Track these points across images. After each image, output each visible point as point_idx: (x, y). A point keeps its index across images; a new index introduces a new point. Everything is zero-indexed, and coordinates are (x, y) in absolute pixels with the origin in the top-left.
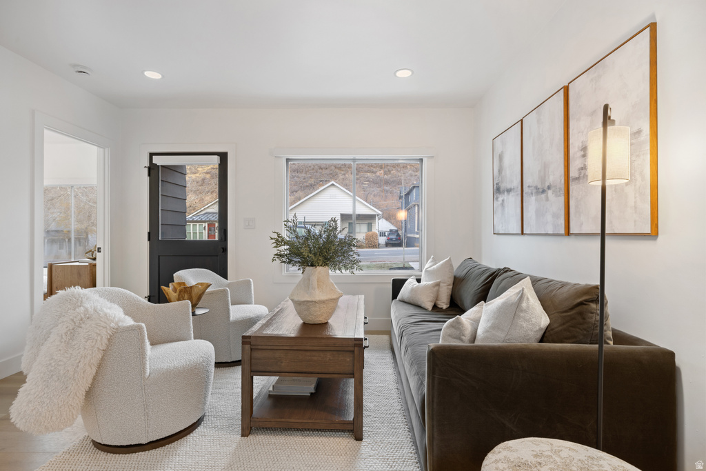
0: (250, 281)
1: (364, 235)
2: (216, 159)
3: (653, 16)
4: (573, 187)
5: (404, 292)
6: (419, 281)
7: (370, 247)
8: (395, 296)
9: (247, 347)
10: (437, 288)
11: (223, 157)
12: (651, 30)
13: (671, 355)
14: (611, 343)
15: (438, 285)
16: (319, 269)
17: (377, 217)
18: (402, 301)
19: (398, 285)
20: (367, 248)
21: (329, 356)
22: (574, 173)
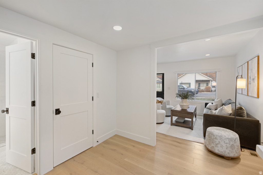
0: (169, 101)
1: (205, 87)
2: (162, 75)
3: (259, 54)
4: (249, 85)
5: (208, 106)
6: (212, 104)
7: (207, 92)
8: (205, 107)
9: (172, 111)
10: (216, 106)
11: (163, 74)
12: (258, 57)
13: (258, 121)
14: (246, 117)
15: (217, 105)
16: (185, 99)
17: (210, 81)
18: (207, 108)
19: (206, 104)
20: (206, 92)
21: (186, 114)
22: (249, 82)
